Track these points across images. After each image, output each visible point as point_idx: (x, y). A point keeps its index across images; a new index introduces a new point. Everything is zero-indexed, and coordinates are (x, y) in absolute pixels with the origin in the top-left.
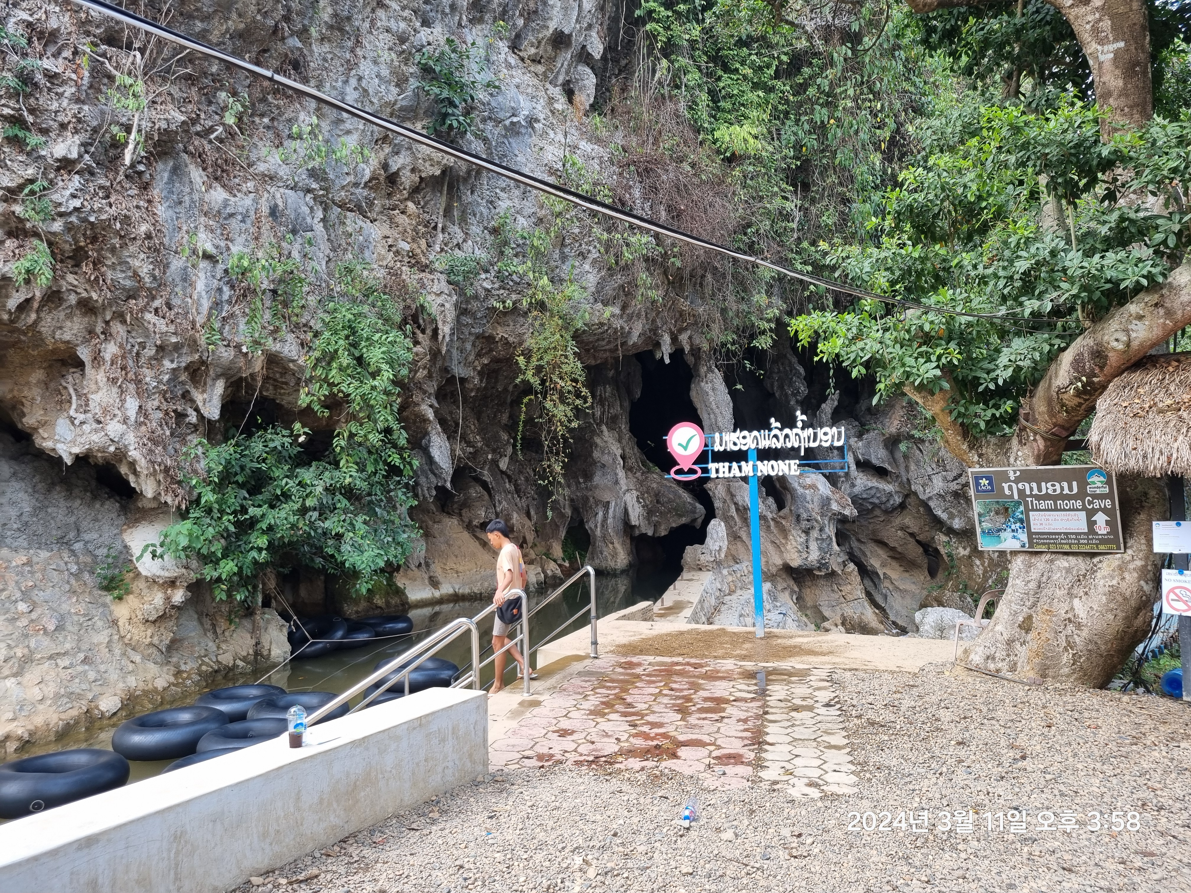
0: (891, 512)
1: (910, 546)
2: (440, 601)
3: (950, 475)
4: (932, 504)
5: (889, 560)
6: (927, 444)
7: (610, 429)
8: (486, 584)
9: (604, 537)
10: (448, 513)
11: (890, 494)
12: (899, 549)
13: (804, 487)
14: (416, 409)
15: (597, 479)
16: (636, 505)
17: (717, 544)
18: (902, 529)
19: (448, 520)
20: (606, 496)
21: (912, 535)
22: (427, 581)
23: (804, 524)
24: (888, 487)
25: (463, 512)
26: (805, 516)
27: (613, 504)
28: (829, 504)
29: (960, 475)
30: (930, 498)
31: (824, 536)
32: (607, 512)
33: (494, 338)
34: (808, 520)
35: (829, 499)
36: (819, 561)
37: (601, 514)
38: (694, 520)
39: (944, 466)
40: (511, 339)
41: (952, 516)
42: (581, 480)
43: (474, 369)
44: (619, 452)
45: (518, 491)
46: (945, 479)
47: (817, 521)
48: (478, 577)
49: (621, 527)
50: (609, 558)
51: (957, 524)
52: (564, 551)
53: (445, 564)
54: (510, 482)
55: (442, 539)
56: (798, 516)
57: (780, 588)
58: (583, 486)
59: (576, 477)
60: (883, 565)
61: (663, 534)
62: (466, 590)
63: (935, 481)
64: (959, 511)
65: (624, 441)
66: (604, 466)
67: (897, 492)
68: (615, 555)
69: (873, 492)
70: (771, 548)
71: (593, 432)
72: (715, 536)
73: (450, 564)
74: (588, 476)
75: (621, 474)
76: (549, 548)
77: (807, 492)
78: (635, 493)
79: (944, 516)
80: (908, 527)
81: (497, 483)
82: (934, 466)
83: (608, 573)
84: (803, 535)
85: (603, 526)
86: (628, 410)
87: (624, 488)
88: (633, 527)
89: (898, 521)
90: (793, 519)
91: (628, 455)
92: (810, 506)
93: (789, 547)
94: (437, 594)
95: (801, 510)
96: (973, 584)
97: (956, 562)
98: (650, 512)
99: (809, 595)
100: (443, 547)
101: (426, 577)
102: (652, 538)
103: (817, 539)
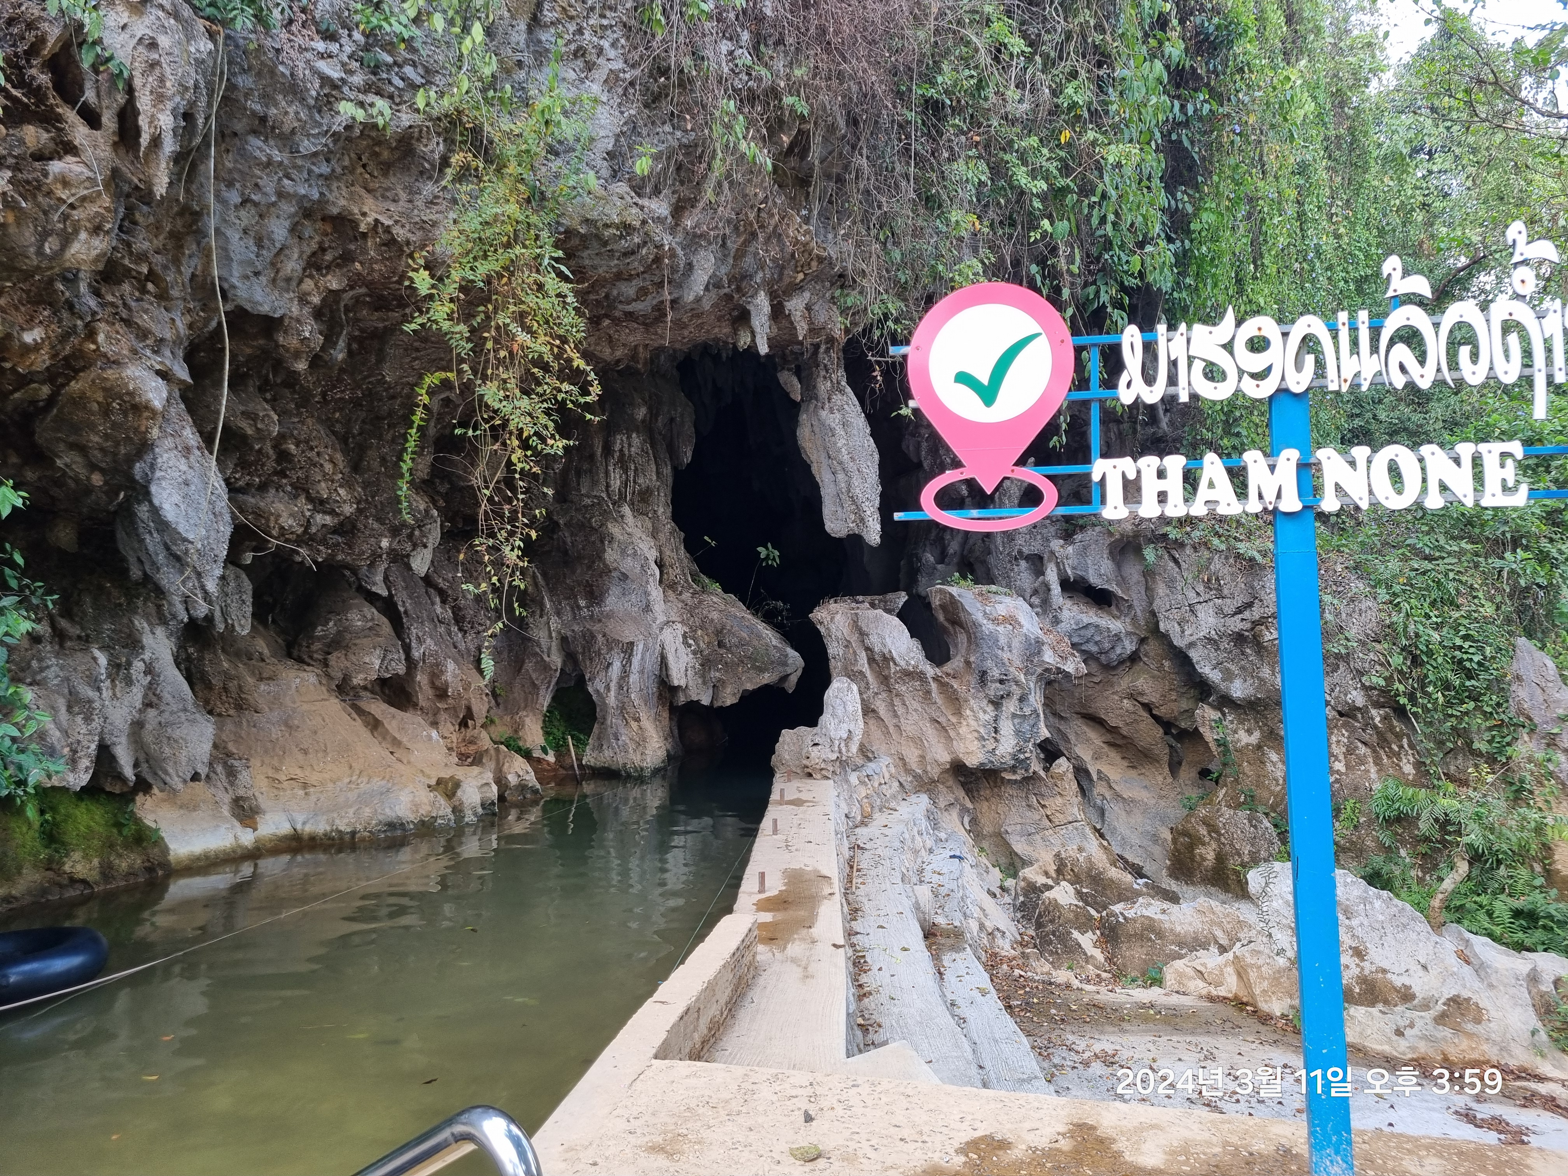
0: (1114, 668)
1: (1142, 726)
2: (254, 854)
3: (1230, 606)
4: (1194, 654)
5: (1106, 749)
6: (1188, 550)
7: (638, 512)
8: (367, 812)
9: (622, 709)
10: (300, 660)
11: (1118, 638)
12: (1125, 731)
13: (995, 621)
14: (110, 374)
15: (613, 601)
16: (682, 649)
17: (845, 727)
18: (1131, 696)
19: (292, 673)
20: (628, 633)
21: (1147, 707)
22: (226, 811)
23: (994, 689)
24: (1116, 625)
25: (333, 659)
26: (995, 673)
27: (639, 648)
28: (1039, 653)
29: (1250, 605)
30: (1192, 645)
31: (1027, 711)
32: (629, 661)
33: (355, 224)
34: (1001, 682)
35: (1039, 643)
36: (1014, 757)
37: (616, 667)
38: (785, 678)
39: (1219, 589)
40: (400, 233)
41: (1228, 676)
42: (582, 603)
43: (303, 300)
44: (652, 555)
45: (459, 619)
46: (1219, 611)
47: (1017, 683)
48: (352, 796)
49: (653, 688)
50: (631, 746)
51: (1238, 690)
52: (547, 733)
53: (277, 770)
54: (444, 602)
55: (275, 716)
56: (983, 674)
57: (942, 804)
58: (585, 612)
59: (572, 596)
60: (1097, 757)
61: (728, 703)
62: (320, 827)
63: (1201, 615)
64: (1243, 668)
65: (662, 536)
66: (624, 577)
67: (1128, 634)
68: (641, 742)
69: (1088, 633)
70: (930, 731)
71: (606, 514)
72: (840, 711)
73: (289, 768)
74: (595, 596)
75: (656, 593)
76: (518, 728)
77: (1000, 629)
78: (680, 629)
79: (1214, 676)
80: (1142, 694)
81: (417, 603)
82: (1200, 588)
83: (629, 776)
84: (990, 708)
85: (621, 687)
86: (670, 481)
87: (661, 619)
88: (675, 690)
89: (1124, 682)
90: (973, 679)
91: (667, 561)
92: (1006, 656)
93: (963, 730)
94: (247, 838)
95: (989, 663)
96: (1265, 794)
97: (1234, 756)
98: (706, 664)
99: (988, 812)
100: (276, 732)
101: (227, 798)
102: (710, 708)
103: (1014, 716)
